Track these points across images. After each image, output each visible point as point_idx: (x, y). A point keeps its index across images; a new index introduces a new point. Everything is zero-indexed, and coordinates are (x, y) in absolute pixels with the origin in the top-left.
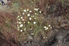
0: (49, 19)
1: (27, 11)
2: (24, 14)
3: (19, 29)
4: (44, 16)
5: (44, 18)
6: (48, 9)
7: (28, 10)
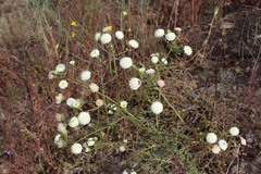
0: (227, 97)
1: (114, 39)
2: (95, 53)
3: (63, 137)
4: (193, 73)
5: (194, 84)
6: (219, 35)
7: (120, 35)
